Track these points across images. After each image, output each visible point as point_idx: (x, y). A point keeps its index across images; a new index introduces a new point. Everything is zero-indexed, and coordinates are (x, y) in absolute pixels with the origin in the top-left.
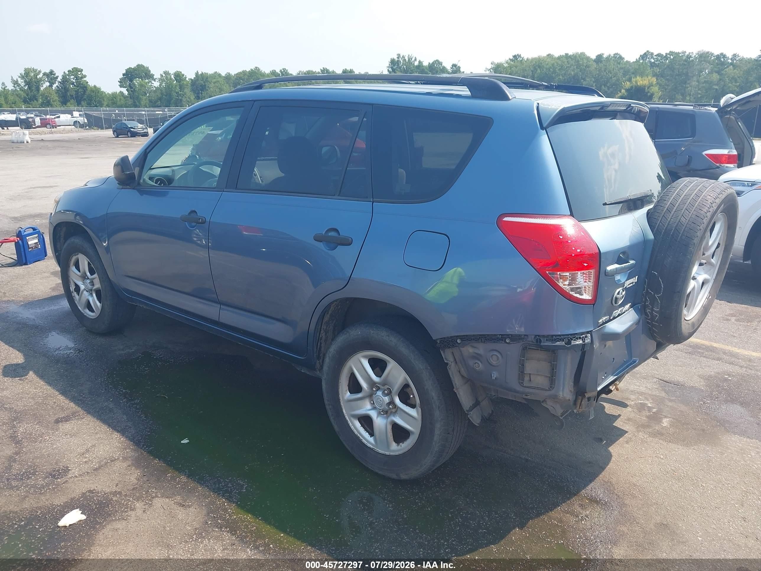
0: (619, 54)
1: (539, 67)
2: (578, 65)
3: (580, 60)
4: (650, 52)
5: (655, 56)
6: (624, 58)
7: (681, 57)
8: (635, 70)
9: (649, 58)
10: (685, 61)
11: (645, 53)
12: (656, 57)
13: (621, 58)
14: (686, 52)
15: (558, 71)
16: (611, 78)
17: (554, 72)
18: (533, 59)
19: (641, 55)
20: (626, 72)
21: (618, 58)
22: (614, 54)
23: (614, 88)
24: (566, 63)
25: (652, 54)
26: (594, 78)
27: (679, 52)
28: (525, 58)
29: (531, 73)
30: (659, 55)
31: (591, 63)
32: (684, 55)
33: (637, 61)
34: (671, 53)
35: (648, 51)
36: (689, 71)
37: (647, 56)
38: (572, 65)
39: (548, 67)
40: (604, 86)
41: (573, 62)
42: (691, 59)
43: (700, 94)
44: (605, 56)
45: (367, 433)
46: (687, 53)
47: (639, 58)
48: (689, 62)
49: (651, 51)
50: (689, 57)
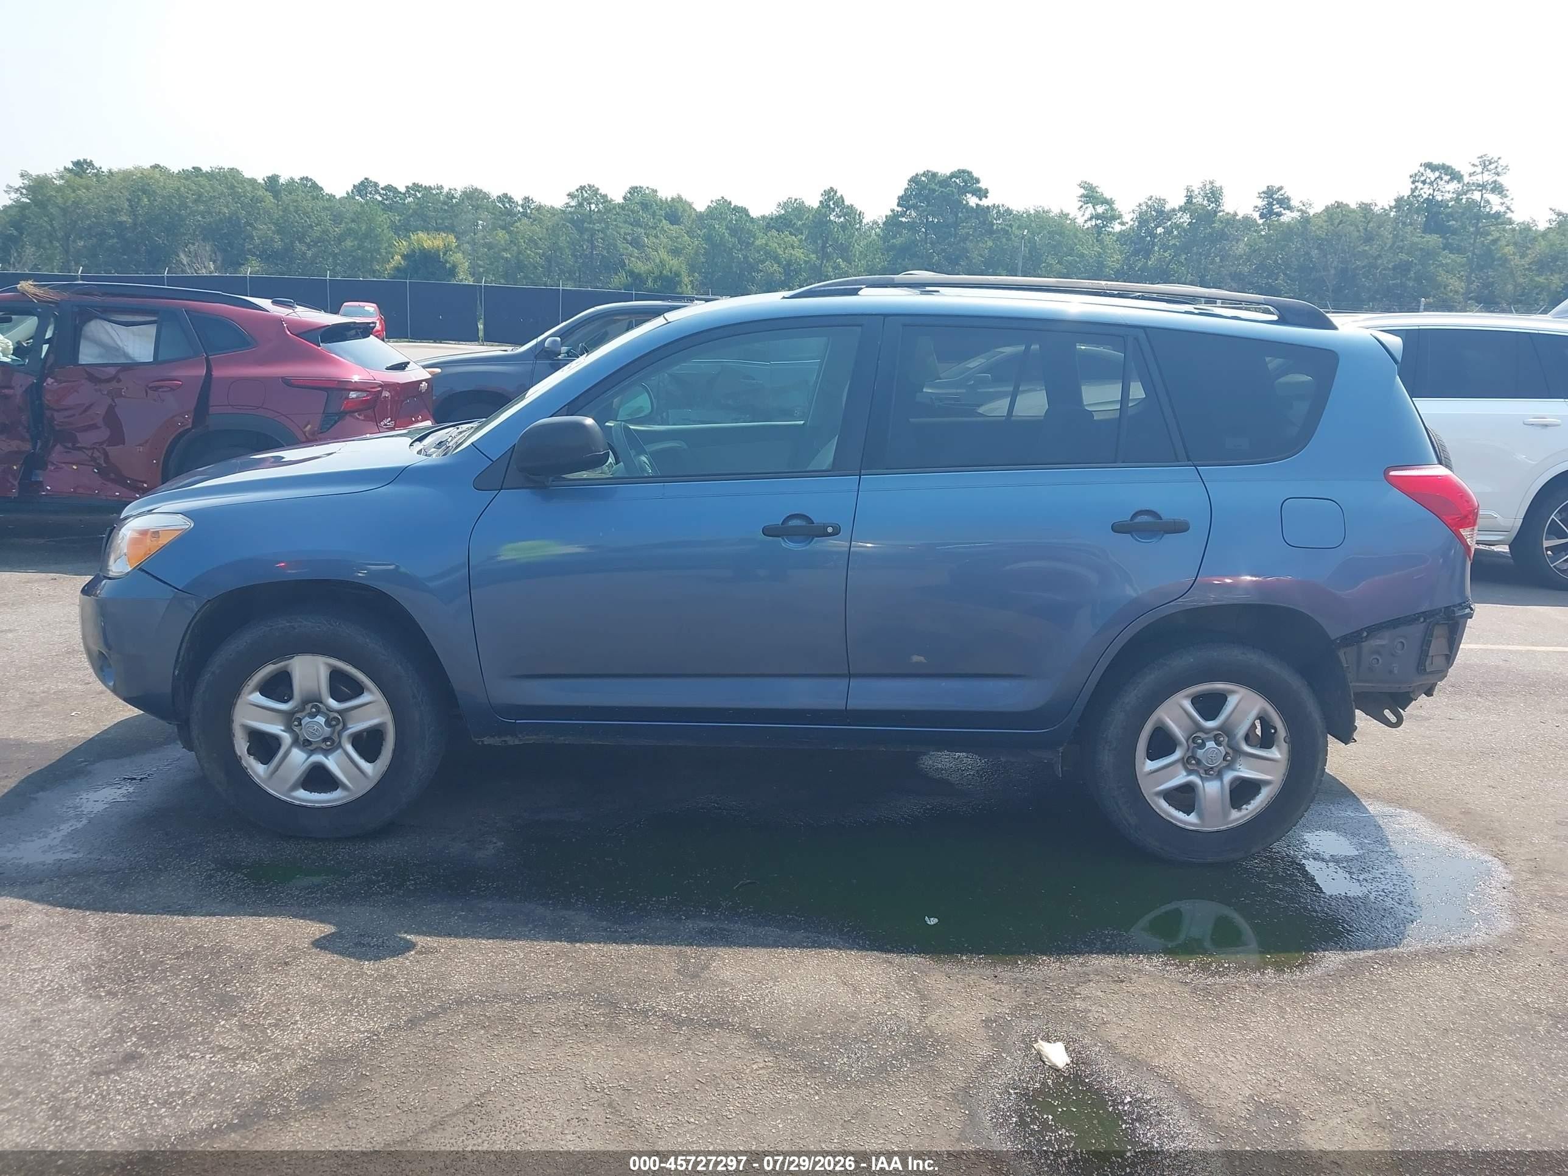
0: (311, 180)
1: (144, 192)
2: (236, 196)
3: (236, 184)
4: (371, 182)
5: (382, 189)
6: (322, 189)
7: (435, 195)
8: (355, 213)
9: (370, 193)
10: (445, 203)
11: (362, 183)
12: (384, 192)
13: (315, 187)
14: (444, 186)
15: (191, 205)
16: (311, 226)
17: (183, 205)
18: (126, 175)
19: (354, 186)
20: (335, 216)
21: (311, 188)
22: (302, 179)
23: (321, 246)
24: (208, 188)
25: (376, 185)
26: (275, 224)
27: (430, 187)
28: (105, 169)
29: (126, 204)
30: (389, 188)
31: (260, 193)
32: (441, 192)
33: (350, 197)
34: (416, 187)
35: (366, 179)
36: (455, 224)
37: (366, 188)
38: (222, 194)
39: (165, 193)
40: (299, 243)
41: (222, 188)
42: (454, 201)
43: (480, 266)
44: (282, 181)
45: (1181, 812)
46: (446, 190)
47: (352, 191)
48: (452, 207)
49: (373, 179)
50: (450, 196)
